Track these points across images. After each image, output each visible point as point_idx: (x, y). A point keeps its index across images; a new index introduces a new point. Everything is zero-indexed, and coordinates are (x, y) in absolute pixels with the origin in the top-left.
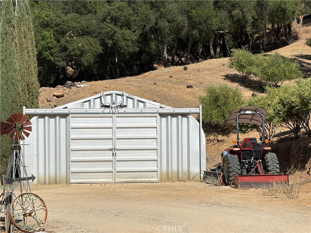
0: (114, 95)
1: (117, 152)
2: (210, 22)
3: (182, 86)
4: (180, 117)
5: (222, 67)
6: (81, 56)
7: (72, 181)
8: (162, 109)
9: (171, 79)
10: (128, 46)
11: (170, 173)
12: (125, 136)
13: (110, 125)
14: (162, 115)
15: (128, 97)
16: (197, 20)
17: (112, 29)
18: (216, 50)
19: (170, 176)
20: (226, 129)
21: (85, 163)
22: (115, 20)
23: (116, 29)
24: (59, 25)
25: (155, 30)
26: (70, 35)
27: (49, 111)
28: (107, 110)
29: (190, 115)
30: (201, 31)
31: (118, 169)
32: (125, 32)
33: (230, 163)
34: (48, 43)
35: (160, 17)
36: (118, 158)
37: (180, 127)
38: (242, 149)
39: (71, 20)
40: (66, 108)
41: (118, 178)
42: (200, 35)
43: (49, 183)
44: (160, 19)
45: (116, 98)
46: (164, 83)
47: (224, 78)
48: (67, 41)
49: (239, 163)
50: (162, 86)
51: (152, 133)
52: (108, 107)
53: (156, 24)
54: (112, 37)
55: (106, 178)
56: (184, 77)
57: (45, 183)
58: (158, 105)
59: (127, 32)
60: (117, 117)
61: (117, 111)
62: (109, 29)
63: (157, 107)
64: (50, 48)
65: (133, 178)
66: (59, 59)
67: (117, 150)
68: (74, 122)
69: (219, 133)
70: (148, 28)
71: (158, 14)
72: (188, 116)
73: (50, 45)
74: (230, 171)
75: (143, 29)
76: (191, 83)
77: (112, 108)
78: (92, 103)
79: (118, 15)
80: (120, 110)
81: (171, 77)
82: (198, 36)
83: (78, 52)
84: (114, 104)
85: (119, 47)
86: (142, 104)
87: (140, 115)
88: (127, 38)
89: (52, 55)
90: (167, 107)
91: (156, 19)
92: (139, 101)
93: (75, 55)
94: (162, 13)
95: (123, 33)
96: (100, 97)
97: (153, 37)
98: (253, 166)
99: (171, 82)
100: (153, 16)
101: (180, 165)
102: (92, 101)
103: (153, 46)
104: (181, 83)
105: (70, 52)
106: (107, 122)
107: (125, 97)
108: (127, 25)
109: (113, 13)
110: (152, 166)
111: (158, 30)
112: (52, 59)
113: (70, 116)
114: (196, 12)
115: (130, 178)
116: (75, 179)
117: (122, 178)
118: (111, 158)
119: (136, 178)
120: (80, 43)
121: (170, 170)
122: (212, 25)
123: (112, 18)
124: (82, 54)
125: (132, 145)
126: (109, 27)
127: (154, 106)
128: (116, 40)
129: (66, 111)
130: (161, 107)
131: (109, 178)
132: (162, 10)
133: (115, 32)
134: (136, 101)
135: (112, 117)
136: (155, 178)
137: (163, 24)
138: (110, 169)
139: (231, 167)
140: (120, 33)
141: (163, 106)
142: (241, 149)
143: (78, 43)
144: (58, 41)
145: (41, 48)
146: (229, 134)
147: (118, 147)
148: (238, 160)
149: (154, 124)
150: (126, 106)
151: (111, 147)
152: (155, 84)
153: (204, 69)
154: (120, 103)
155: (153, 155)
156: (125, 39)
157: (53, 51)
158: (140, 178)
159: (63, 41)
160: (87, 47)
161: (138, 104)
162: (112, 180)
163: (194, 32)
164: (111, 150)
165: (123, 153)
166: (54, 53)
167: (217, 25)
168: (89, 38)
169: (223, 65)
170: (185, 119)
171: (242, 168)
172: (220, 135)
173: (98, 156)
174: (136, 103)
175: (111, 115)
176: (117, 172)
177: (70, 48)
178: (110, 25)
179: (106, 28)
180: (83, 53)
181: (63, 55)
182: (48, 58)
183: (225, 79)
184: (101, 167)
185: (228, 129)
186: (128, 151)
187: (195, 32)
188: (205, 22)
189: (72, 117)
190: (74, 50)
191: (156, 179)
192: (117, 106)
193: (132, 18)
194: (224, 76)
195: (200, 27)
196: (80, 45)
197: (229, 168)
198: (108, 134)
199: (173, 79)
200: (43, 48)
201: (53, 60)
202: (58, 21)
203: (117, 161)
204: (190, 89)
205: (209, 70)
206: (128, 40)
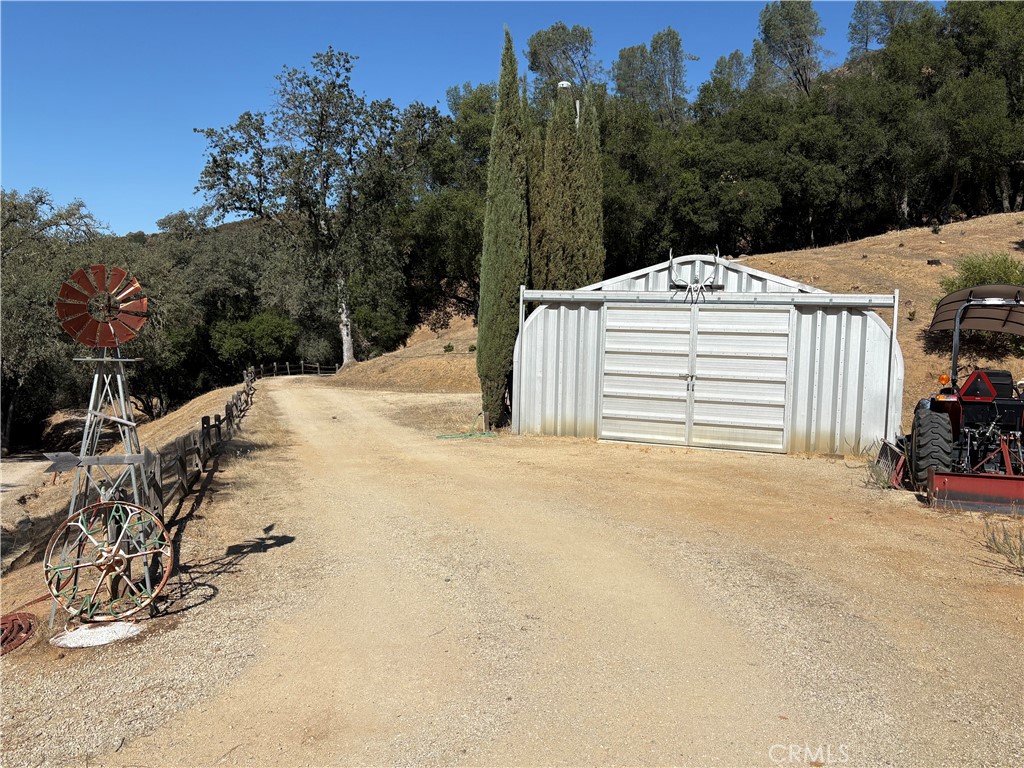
0: (698, 263)
1: (697, 382)
2: (996, 140)
3: (920, 262)
4: (845, 313)
5: (1015, 227)
6: (742, 211)
7: (605, 433)
8: (804, 294)
9: (901, 249)
10: (827, 193)
11: (813, 435)
12: (716, 350)
13: (685, 327)
14: (803, 308)
15: (728, 268)
16: (968, 137)
17: (801, 164)
18: (1015, 200)
19: (812, 441)
20: (1000, 346)
21: (631, 401)
22: (807, 149)
23: (807, 163)
24: (709, 161)
25: (887, 165)
26: (727, 178)
27: (566, 295)
28: (681, 295)
29: (868, 310)
30: (976, 159)
31: (697, 418)
32: (825, 168)
33: (924, 434)
34: (689, 192)
35: (897, 139)
36: (698, 395)
37: (843, 336)
38: (965, 399)
39: (731, 151)
40: (600, 289)
41: (697, 436)
42: (974, 167)
43: (563, 434)
44: (897, 143)
45: (702, 272)
46: (883, 256)
47: (1016, 246)
48: (720, 188)
49: (950, 437)
50: (879, 262)
51: (778, 348)
52: (683, 288)
53: (889, 153)
54: (799, 178)
55: (672, 435)
56: (927, 246)
57: (555, 434)
58: (794, 285)
59: (829, 169)
60: (700, 310)
61: (701, 298)
62: (794, 164)
63: (793, 290)
64: (692, 201)
65: (729, 439)
66: (706, 218)
67: (697, 379)
68: (613, 318)
69: (981, 354)
70: (870, 160)
71: (893, 133)
72: (865, 312)
73: (691, 195)
74: (921, 456)
75: (862, 162)
76: (939, 255)
77: (690, 290)
78: (651, 280)
79: (811, 139)
80: (709, 296)
81: (901, 245)
82: (969, 168)
83: (736, 205)
84: (697, 282)
85: (812, 195)
86: (760, 283)
87: (752, 307)
88: (826, 178)
89: (695, 213)
90: (816, 292)
91: (888, 143)
92: (752, 276)
93: (732, 211)
94: (900, 131)
95: (821, 170)
96: (669, 269)
97: (880, 176)
98: (993, 447)
99: (897, 254)
100: (882, 137)
101: (838, 420)
102: (651, 275)
103: (881, 194)
104: (918, 256)
105: (725, 205)
106: (679, 320)
107: (721, 268)
108: (831, 156)
109: (805, 136)
110: (774, 419)
111: (891, 163)
112: (695, 218)
113: (606, 305)
114: (968, 124)
115: (723, 438)
116: (610, 430)
117: (705, 437)
118: (684, 394)
119: (736, 440)
120: (741, 189)
121: (813, 430)
122: (1000, 146)
123: (802, 145)
124: (744, 209)
125: (729, 369)
126: (796, 160)
127: (786, 289)
128: (806, 183)
129: (598, 296)
130: (802, 291)
131: (677, 435)
132: (902, 125)
133: (806, 169)
134: (745, 275)
135: (690, 310)
136: (777, 443)
137: (903, 151)
138: (681, 417)
139: (925, 445)
140: (814, 169)
141: (807, 288)
142: (959, 398)
143: (739, 190)
144: (707, 188)
145: (677, 201)
146: (1003, 355)
147: (698, 372)
148: (950, 427)
149: (783, 328)
150: (721, 288)
151: (685, 372)
152: (865, 257)
153: (974, 231)
154: (711, 280)
155: (777, 396)
156: (822, 181)
157: (697, 205)
158: (745, 440)
159: (714, 188)
160: (752, 197)
161: (749, 285)
162: (683, 439)
163: (961, 162)
164: (685, 378)
165: (711, 386)
166: (699, 209)
167: (1012, 147)
168: (760, 181)
169: (1018, 223)
170: (857, 319)
171: (960, 449)
172: (982, 357)
173: (657, 389)
174: (744, 281)
175: (687, 306)
176: (695, 424)
177: (725, 199)
178: (797, 158)
179: (790, 163)
180: (745, 207)
181: (713, 211)
182: (688, 218)
183: (1016, 249)
184: (663, 412)
185: (1004, 347)
186: (720, 383)
187: (964, 162)
188: (987, 141)
189: (608, 308)
190: (731, 202)
191: (779, 447)
192: (702, 288)
193: (840, 144)
194: (1017, 243)
195: (976, 151)
196: (741, 193)
197: (920, 447)
198: (679, 345)
199: (907, 250)
200: (680, 201)
201: (695, 220)
202: (708, 154)
203: (696, 401)
204: (934, 267)
205: (985, 232)
206: (830, 183)
